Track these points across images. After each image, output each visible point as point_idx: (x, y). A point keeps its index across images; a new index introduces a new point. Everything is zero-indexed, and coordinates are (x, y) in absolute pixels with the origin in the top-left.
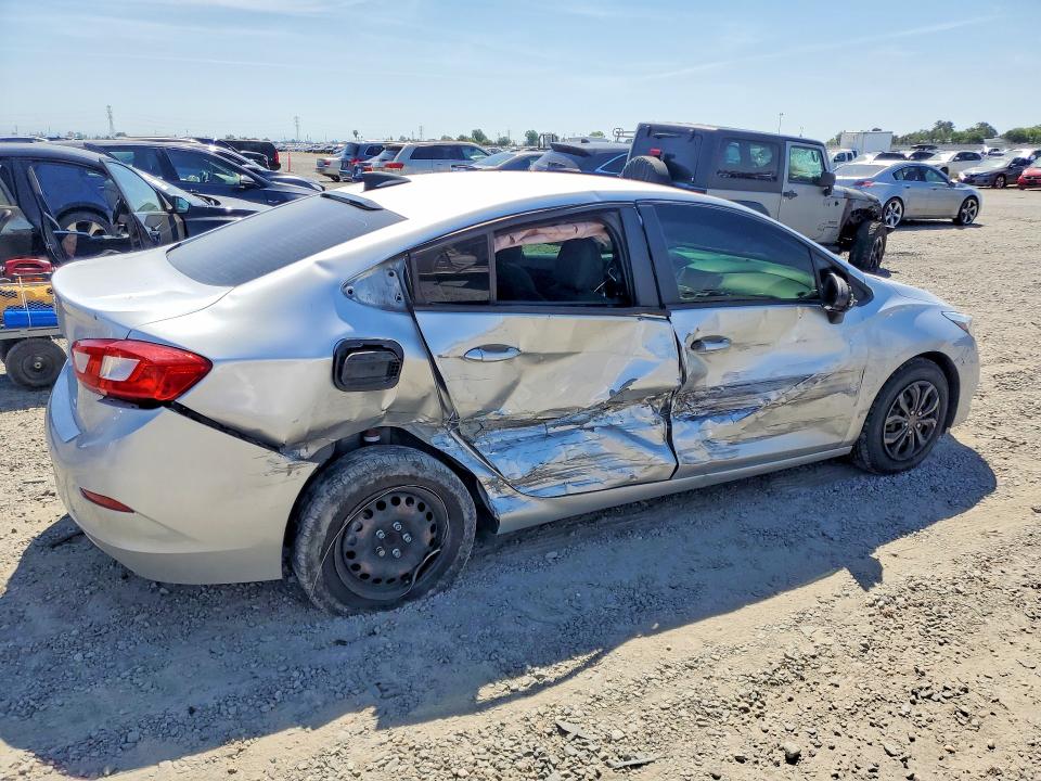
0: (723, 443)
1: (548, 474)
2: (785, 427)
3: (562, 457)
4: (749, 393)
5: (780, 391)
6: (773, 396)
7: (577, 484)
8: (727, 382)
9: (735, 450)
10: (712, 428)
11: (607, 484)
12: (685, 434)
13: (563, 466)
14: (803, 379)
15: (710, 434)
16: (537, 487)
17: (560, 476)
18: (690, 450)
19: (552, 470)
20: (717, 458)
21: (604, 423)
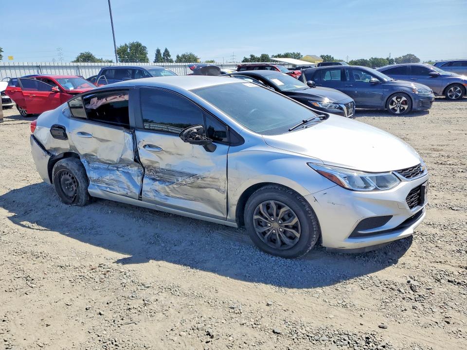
0: (163, 194)
1: (103, 182)
2: (192, 197)
3: (108, 177)
4: (172, 175)
5: (183, 178)
6: (180, 179)
7: (110, 189)
8: (168, 168)
9: (166, 199)
10: (157, 186)
11: (119, 193)
12: (148, 184)
13: (107, 181)
14: (193, 176)
15: (157, 188)
16: (100, 185)
17: (107, 184)
18: (148, 191)
19: (105, 181)
20: (157, 199)
21: (126, 171)
